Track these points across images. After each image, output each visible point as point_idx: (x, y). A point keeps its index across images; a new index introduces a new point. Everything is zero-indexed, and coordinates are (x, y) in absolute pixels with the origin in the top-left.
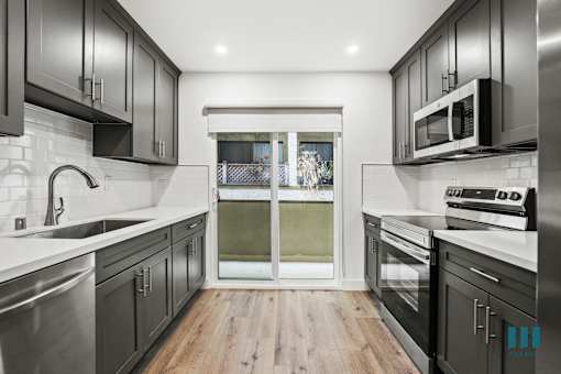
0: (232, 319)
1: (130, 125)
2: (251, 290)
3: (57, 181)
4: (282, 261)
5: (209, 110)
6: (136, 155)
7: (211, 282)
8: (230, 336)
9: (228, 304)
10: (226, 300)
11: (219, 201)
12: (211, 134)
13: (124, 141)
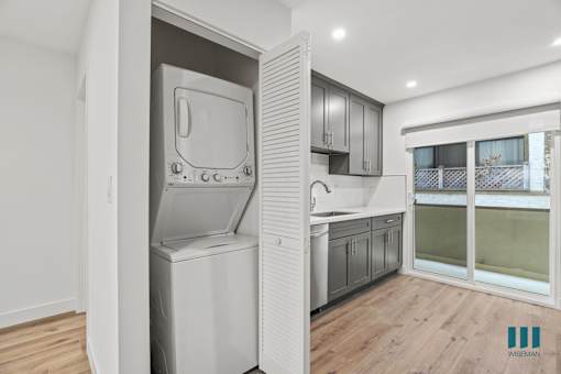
0: (417, 296)
1: (348, 154)
2: (443, 284)
3: (313, 189)
4: (477, 268)
5: (406, 130)
6: (351, 171)
7: (406, 269)
8: (411, 304)
9: (417, 287)
10: (418, 284)
11: (415, 204)
12: (408, 150)
13: (345, 164)
